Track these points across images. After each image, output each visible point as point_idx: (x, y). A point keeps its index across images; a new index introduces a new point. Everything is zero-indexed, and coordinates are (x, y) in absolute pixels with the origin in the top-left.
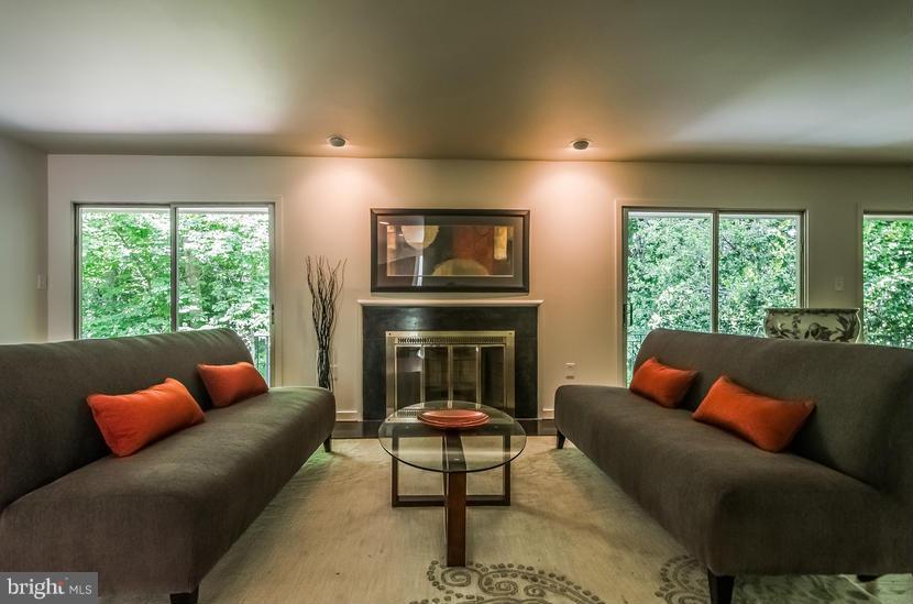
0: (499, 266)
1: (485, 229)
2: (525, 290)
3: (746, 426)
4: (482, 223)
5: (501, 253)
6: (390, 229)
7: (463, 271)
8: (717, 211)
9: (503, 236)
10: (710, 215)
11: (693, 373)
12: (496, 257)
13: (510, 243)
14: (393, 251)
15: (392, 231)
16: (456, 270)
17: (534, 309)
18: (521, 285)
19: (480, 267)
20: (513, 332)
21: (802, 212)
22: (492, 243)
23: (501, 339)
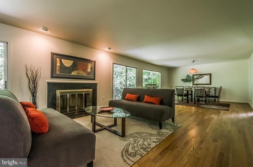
0: (89, 73)
1: (85, 64)
2: (94, 79)
3: (154, 102)
4: (85, 62)
5: (89, 70)
6: (58, 59)
7: (80, 74)
8: (127, 66)
9: (90, 66)
10: (125, 67)
11: (139, 95)
12: (88, 71)
13: (91, 68)
14: (58, 66)
15: (59, 60)
16: (78, 73)
17: (96, 84)
18: (94, 78)
19: (84, 73)
20: (92, 89)
21: (136, 68)
22: (87, 67)
23: (89, 91)
